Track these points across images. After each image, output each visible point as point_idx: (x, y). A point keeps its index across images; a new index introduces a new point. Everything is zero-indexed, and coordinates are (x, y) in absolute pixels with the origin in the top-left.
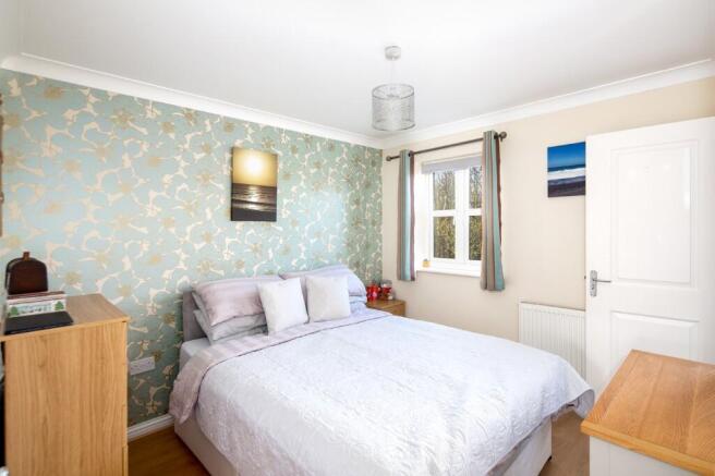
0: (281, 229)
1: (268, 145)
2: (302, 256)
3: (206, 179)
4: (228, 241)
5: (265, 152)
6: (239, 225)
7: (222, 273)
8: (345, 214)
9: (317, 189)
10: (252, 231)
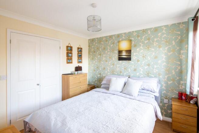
0: (133, 63)
1: (129, 38)
2: (141, 72)
3: (113, 51)
4: (118, 66)
5: (128, 40)
6: (121, 61)
7: (116, 73)
8: (164, 57)
9: (148, 48)
10: (124, 63)
